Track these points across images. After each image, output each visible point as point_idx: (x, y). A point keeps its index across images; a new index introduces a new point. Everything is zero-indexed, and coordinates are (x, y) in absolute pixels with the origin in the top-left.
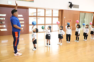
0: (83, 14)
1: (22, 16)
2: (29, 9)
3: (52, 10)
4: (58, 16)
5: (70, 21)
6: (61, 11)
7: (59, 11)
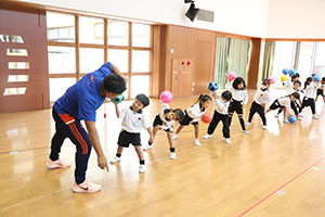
0: (224, 41)
1: (22, 41)
2: (48, 14)
3: (130, 23)
4: (148, 46)
5: (189, 63)
6: (161, 30)
7: (154, 27)
